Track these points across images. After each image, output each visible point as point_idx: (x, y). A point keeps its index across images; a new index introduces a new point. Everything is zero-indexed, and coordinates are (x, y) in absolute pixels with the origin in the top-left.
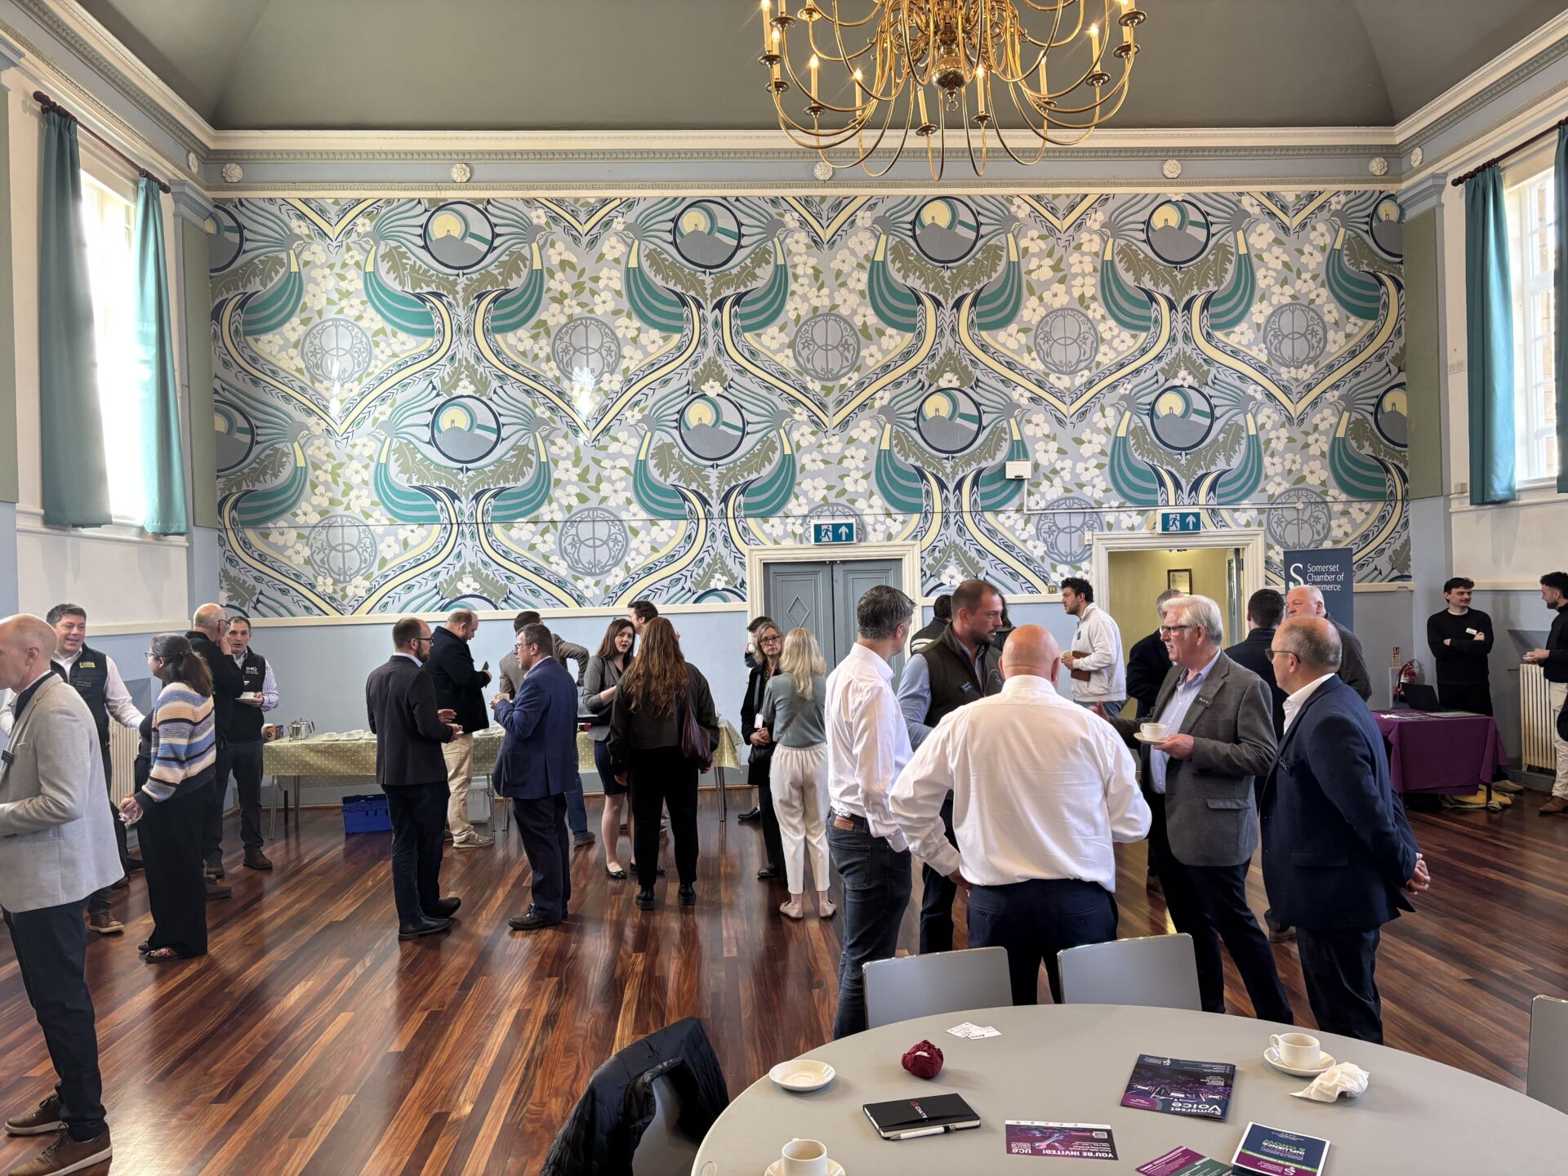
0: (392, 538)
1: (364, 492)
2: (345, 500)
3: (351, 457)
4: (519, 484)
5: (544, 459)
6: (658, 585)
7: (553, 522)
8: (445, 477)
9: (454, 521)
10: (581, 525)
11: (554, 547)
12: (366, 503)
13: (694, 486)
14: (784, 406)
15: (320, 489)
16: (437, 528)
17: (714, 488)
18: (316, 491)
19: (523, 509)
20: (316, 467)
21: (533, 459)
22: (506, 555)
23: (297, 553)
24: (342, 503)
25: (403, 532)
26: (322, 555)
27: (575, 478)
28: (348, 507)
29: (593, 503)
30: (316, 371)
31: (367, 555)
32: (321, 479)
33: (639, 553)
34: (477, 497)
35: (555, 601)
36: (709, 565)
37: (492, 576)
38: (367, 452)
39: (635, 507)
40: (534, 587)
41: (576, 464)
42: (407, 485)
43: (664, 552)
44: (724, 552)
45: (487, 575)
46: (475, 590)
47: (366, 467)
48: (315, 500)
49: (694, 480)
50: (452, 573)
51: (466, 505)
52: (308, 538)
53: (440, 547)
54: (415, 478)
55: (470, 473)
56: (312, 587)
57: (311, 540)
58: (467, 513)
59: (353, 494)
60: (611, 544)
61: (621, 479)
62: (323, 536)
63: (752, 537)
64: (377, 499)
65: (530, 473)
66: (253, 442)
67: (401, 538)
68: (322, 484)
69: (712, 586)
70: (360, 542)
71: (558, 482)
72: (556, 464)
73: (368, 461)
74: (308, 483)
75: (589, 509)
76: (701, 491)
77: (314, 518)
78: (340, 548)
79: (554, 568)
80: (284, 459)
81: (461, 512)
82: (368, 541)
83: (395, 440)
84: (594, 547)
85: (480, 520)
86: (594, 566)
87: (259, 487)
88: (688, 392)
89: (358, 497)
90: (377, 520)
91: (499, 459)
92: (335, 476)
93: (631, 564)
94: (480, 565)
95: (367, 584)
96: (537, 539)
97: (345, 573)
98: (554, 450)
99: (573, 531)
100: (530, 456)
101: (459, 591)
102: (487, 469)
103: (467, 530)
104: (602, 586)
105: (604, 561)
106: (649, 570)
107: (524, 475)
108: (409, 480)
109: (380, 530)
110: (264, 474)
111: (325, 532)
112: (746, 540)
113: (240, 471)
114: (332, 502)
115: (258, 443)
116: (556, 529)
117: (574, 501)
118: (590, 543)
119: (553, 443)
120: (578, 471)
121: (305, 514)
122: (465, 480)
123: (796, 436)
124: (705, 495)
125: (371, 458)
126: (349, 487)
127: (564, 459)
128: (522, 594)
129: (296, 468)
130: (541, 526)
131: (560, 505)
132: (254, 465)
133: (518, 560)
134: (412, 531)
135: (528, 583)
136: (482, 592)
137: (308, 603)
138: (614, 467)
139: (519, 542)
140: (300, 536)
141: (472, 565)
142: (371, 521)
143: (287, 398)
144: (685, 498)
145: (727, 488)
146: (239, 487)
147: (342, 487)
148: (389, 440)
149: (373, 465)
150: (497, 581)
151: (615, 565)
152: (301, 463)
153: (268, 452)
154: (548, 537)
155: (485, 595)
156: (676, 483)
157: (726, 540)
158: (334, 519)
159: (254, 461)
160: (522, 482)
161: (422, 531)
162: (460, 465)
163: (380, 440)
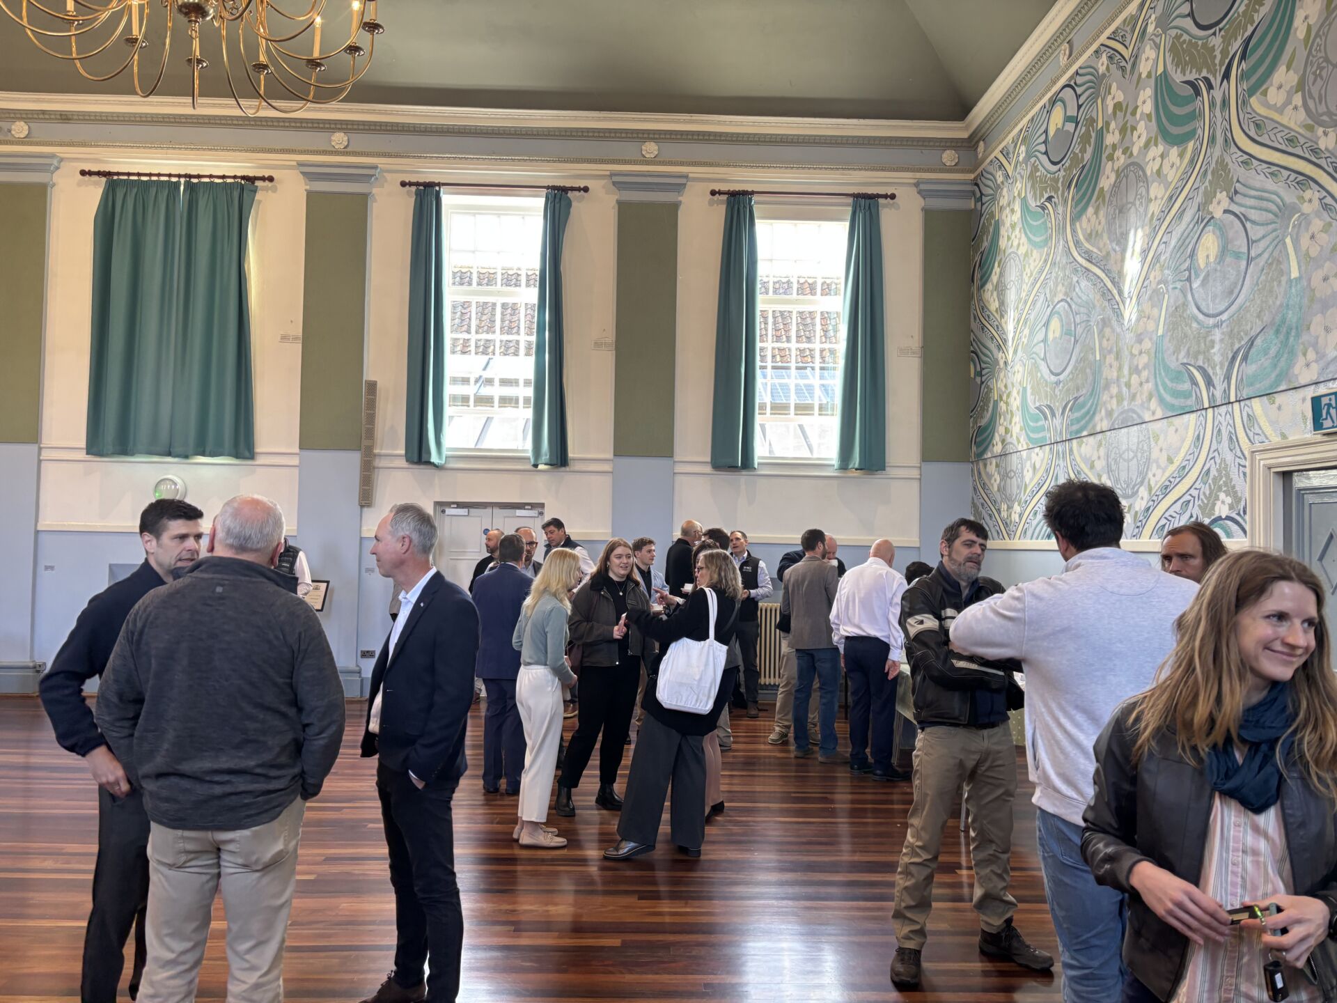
0: (1029, 463)
1: (1018, 418)
2: (1011, 428)
3: (1013, 385)
4: (1084, 391)
5: (1098, 358)
6: (1171, 512)
7: (1103, 432)
8: (1050, 394)
11: (1104, 464)
12: (1018, 429)
13: (1200, 363)
14: (1290, 197)
15: (1002, 420)
17: (1217, 359)
19: (1086, 420)
20: (1001, 398)
21: (1092, 359)
23: (995, 480)
24: (1010, 431)
25: (1034, 456)
26: (1004, 482)
27: (1115, 375)
28: (1011, 435)
29: (1126, 404)
30: (1002, 311)
31: (1019, 482)
32: (1003, 410)
33: (1158, 467)
34: (1063, 412)
36: (1215, 479)
38: (1019, 378)
39: (1154, 404)
41: (1116, 356)
42: (1034, 407)
43: (1178, 461)
44: (1229, 457)
47: (1019, 393)
48: (1000, 430)
49: (1199, 352)
51: (1058, 422)
53: (1049, 470)
54: (1037, 398)
55: (1061, 386)
56: (1000, 514)
57: (1000, 468)
58: (1059, 430)
59: (1014, 421)
60: (1139, 455)
61: (1144, 368)
62: (1004, 464)
63: (1257, 430)
64: (1022, 424)
66: (982, 383)
67: (1033, 462)
68: (1003, 414)
69: (1217, 514)
70: (1017, 467)
71: (1105, 382)
72: (1105, 360)
73: (1020, 386)
74: (998, 413)
75: (1123, 413)
76: (1206, 366)
77: (1000, 447)
78: (1010, 474)
80: (990, 395)
81: (1056, 430)
82: (1020, 467)
83: (1030, 361)
84: (1129, 461)
85: (1064, 437)
86: (1128, 486)
87: (983, 422)
88: (1197, 222)
89: (1015, 423)
90: (1023, 445)
91: (1075, 366)
92: (1007, 405)
93: (1152, 483)
95: (1019, 509)
96: (1095, 455)
97: (1011, 499)
98: (1104, 344)
99: (1115, 443)
100: (1090, 356)
102: (1069, 379)
103: (1060, 450)
105: (1134, 478)
106: (1166, 489)
107: (1086, 380)
108: (1035, 401)
109: (1024, 455)
110: (984, 410)
111: (1004, 460)
112: (1251, 435)
113: (977, 410)
114: (1006, 430)
116: (1106, 441)
117: (1115, 404)
118: (1126, 456)
120: (1118, 364)
121: (997, 444)
122: (1058, 394)
123: (1305, 241)
124: (1210, 372)
125: (1021, 383)
126: (1012, 415)
127: (1110, 353)
129: (994, 402)
130: (1098, 439)
132: (981, 404)
134: (1037, 454)
137: (998, 528)
138: (1141, 353)
139: (1085, 459)
140: (997, 466)
142: (1020, 447)
143: (993, 338)
144: (1194, 382)
145: (1230, 356)
146: (977, 424)
147: (1010, 416)
148: (1027, 362)
149: (1021, 390)
151: (1142, 483)
152: (996, 397)
153: (986, 390)
154: (1102, 451)
156: (1185, 361)
157: (1231, 438)
158: (1007, 447)
159: (981, 400)
160: (1086, 388)
161: (1041, 454)
162: (1056, 379)
163: (1024, 364)
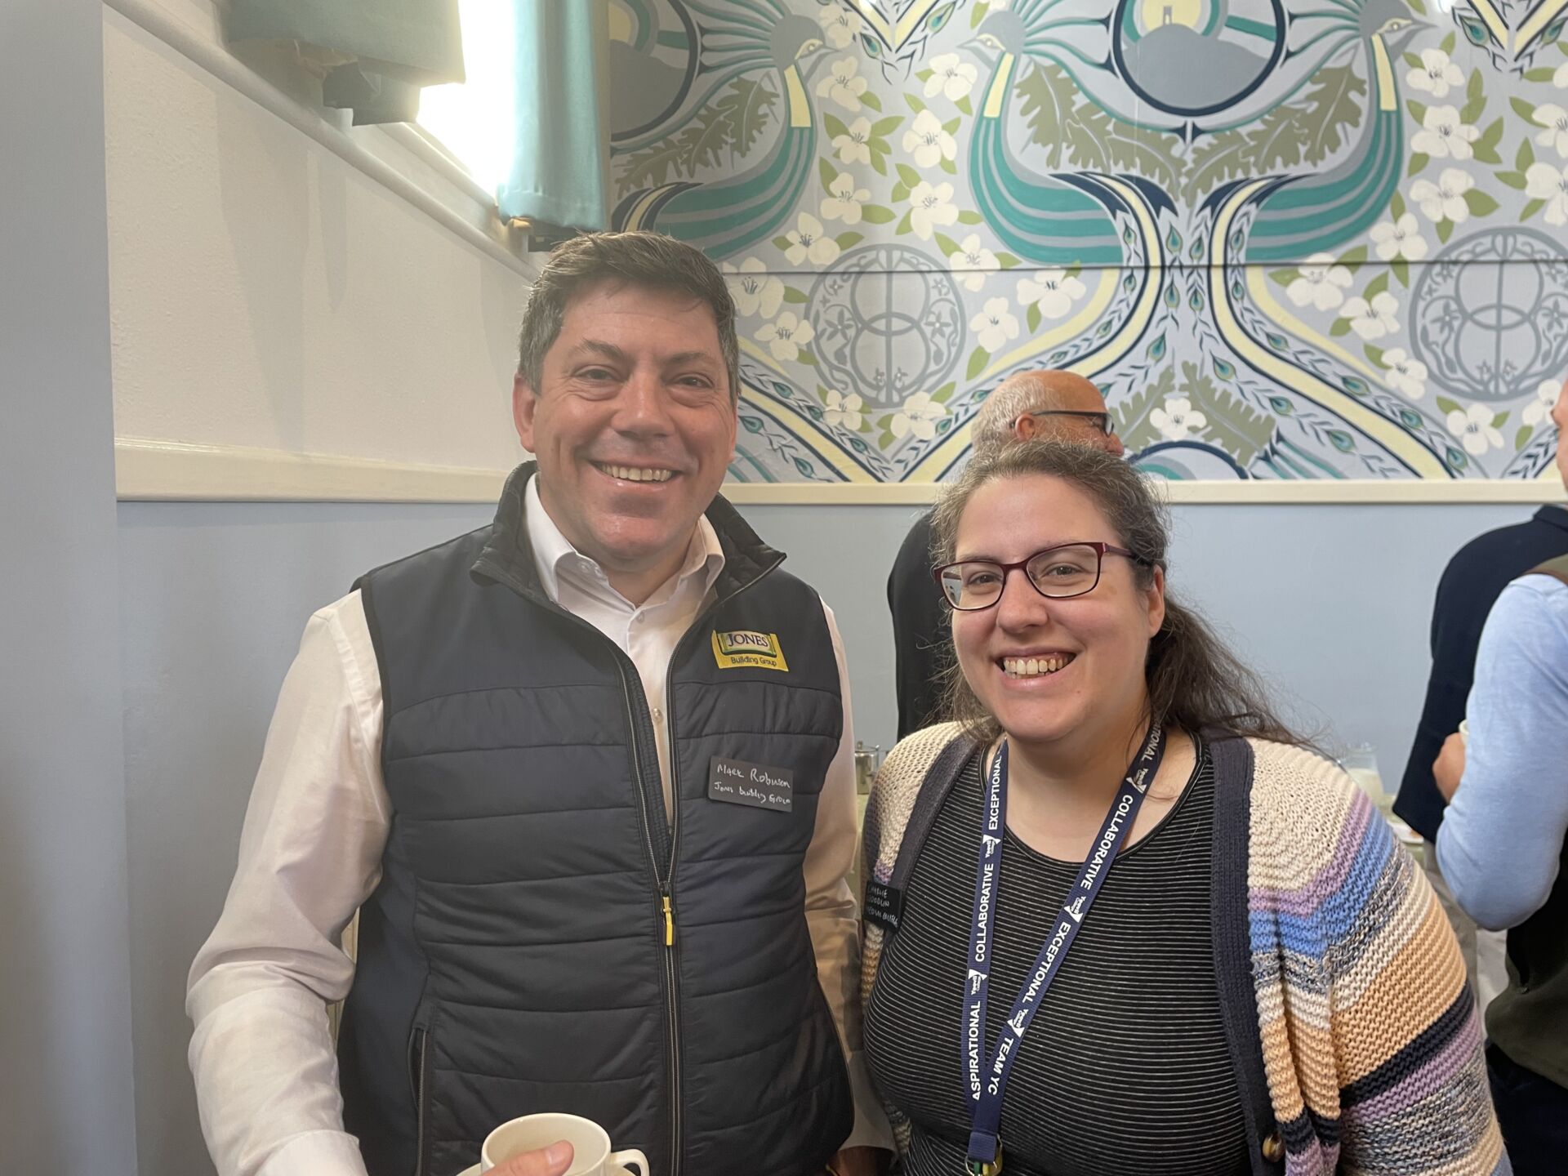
0: (1003, 303)
1: (945, 190)
2: (899, 210)
3: (917, 105)
4: (1323, 167)
5: (1388, 103)
7: (1399, 263)
8: (1142, 153)
9: (1155, 260)
10: (1469, 271)
11: (1395, 327)
12: (947, 215)
15: (842, 182)
16: (1110, 279)
18: (833, 187)
19: (1327, 230)
20: (837, 127)
21: (1362, 102)
22: (1274, 345)
23: (784, 334)
24: (890, 216)
25: (1031, 287)
26: (839, 340)
27: (1465, 152)
28: (905, 227)
29: (1506, 215)
31: (942, 343)
32: (846, 158)
34: (1215, 201)
35: (1391, 462)
37: (1236, 396)
38: (957, 90)
40: (1339, 426)
41: (1470, 115)
42: (1045, 172)
45: (1226, 396)
46: (1194, 429)
47: (951, 127)
48: (831, 208)
50: (1140, 388)
51: (1186, 220)
52: (809, 300)
53: (1116, 326)
54: (1066, 153)
55: (1203, 141)
56: (813, 415)
57: (817, 305)
58: (1188, 241)
59: (918, 194)
60: (1542, 322)
62: (844, 297)
64: (974, 208)
65: (1352, 138)
66: (695, 68)
67: (1024, 301)
68: (849, 169)
70: (927, 311)
71: (1421, 161)
72: (1419, 115)
73: (958, 113)
74: (815, 167)
75: (1494, 232)
77: (826, 253)
78: (881, 325)
79: (1392, 380)
80: (763, 109)
81: (1175, 239)
82: (945, 309)
83: (1024, 59)
84: (1499, 328)
85: (1218, 259)
86: (1495, 377)
87: (706, 176)
89: (930, 202)
90: (972, 259)
91: (1277, 104)
92: (878, 147)
94: (1209, 370)
95: (939, 411)
96: (1355, 308)
97: (890, 386)
98: (1416, 80)
99: (1447, 288)
100: (1353, 96)
101: (1155, 433)
102: (1243, 131)
103: (1181, 283)
104: (1512, 427)
105: (1521, 364)
107: (1334, 144)
108: (1053, 160)
109: (974, 283)
110: (716, 145)
111: (848, 286)
113: (663, 137)
114: (870, 213)
115: (704, 69)
116: (1405, 281)
117: (1458, 211)
118: (1489, 317)
119: (1415, 62)
120: (1475, 133)
121: (806, 243)
122: (1189, 157)
125: (963, 104)
126: (909, 177)
127: (1440, 103)
128: (1308, 443)
129: (789, 130)
130: (1368, 275)
131: (1422, 219)
132: (696, 124)
133: (1304, 359)
134: (1052, 286)
135: (1324, 416)
136: (1208, 436)
137: (803, 454)
139: (1308, 313)
140: (791, 296)
141: (1189, 369)
142: (956, 261)
146: (660, 175)
147: (893, 178)
148: (1008, 59)
149: (968, 123)
150: (1250, 411)
151: (1549, 373)
152: (801, 119)
153: (727, 91)
154: (1385, 302)
155: (1217, 444)
158: (871, 255)
159: (694, 114)
160: (1331, 162)
161: (1073, 286)
162: (1177, 121)
163: (986, 61)
